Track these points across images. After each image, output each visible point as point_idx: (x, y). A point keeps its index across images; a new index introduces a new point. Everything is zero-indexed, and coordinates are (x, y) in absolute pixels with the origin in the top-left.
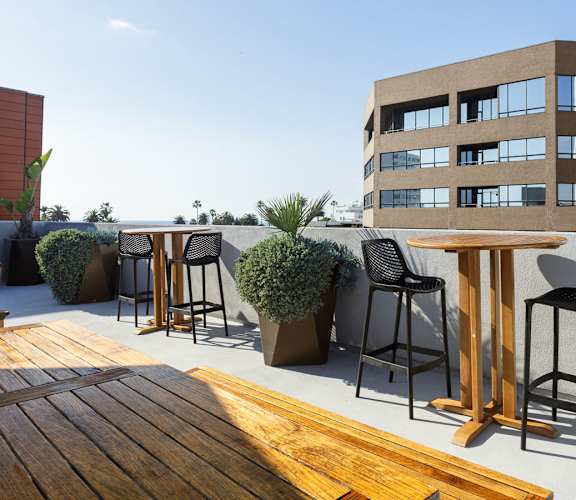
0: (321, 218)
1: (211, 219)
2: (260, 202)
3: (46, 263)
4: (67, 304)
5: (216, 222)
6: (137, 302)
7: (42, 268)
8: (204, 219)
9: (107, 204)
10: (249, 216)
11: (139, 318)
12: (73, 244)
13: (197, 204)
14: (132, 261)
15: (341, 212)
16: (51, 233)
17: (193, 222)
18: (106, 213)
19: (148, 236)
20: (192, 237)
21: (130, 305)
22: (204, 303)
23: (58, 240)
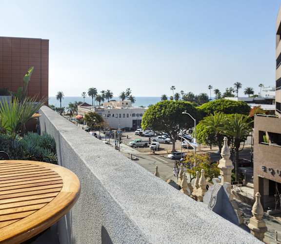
0: (251, 95)
1: (181, 96)
2: (210, 86)
8: (177, 96)
9: (129, 89)
10: (203, 94)
13: (173, 88)
15: (267, 91)
17: (172, 98)
18: (128, 93)
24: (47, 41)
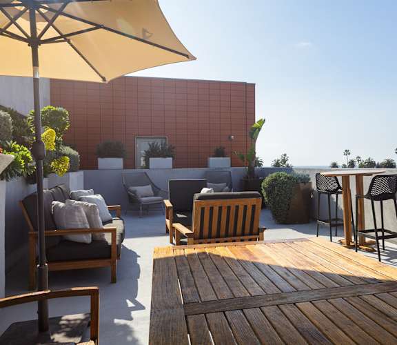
1: (357, 164)
3: (267, 195)
4: (280, 224)
5: (362, 166)
6: (331, 226)
7: (266, 199)
8: (352, 164)
9: (285, 155)
10: (388, 161)
11: (333, 237)
12: (284, 183)
13: (347, 152)
14: (327, 196)
16: (270, 175)
17: (344, 166)
18: (284, 161)
19: (336, 177)
20: (375, 178)
21: (326, 227)
22: (383, 230)
23: (275, 180)
24: (253, 85)
